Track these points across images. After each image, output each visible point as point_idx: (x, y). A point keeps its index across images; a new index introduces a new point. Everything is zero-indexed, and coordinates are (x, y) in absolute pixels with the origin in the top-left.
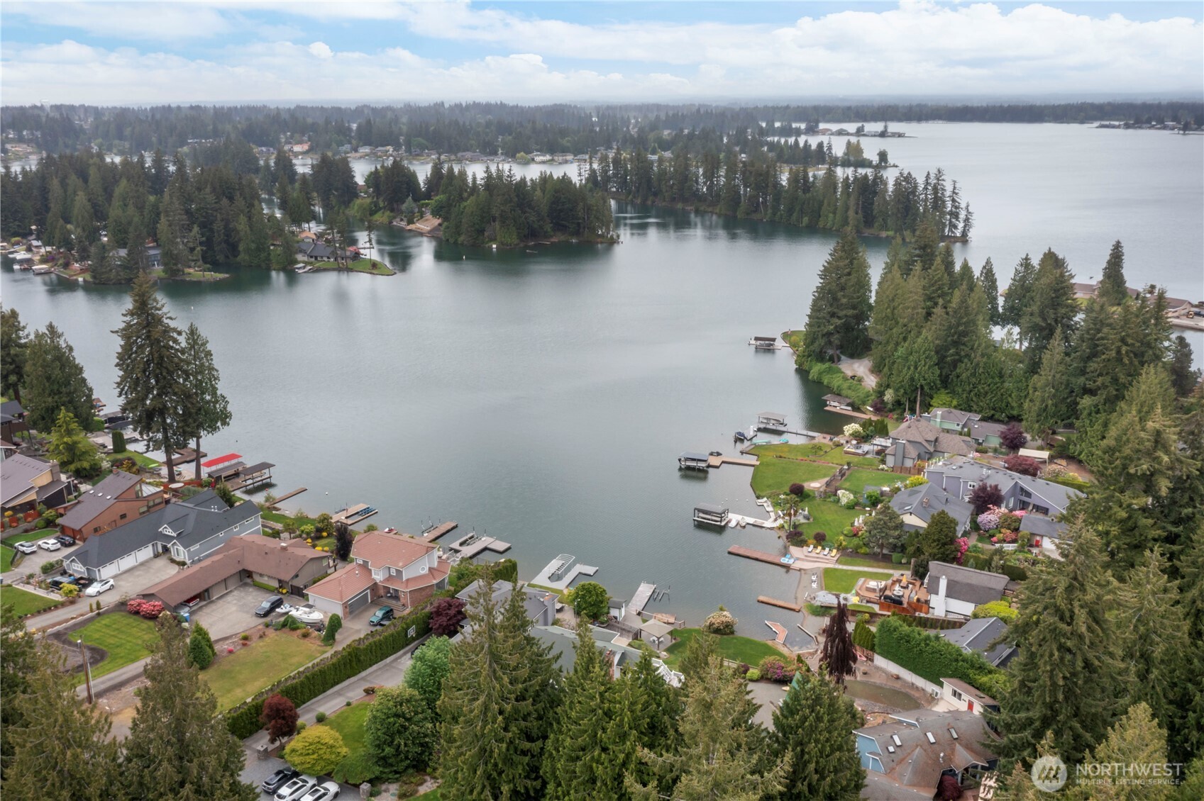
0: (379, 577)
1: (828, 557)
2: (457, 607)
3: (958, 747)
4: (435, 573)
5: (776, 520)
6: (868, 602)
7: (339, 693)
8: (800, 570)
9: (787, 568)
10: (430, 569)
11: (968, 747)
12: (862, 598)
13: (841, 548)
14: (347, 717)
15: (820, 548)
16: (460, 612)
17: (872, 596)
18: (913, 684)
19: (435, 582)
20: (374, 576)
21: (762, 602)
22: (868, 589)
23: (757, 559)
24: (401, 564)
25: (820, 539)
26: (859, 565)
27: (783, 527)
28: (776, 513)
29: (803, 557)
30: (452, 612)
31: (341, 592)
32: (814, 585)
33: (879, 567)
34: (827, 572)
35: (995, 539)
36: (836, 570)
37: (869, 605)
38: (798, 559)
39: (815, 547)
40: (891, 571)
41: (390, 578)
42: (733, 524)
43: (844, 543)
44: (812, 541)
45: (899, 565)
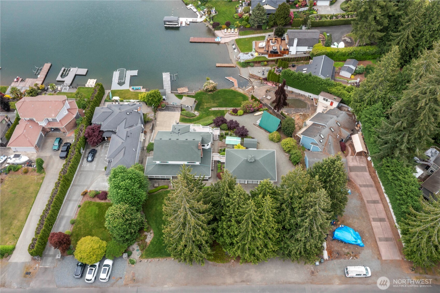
0: (43, 124)
1: (234, 33)
2: (98, 130)
3: (342, 129)
4: (72, 111)
5: (201, 17)
6: (262, 54)
7: (69, 200)
8: (225, 43)
9: (218, 43)
10: (68, 110)
11: (345, 128)
12: (259, 53)
13: (238, 27)
14: (85, 215)
15: (229, 29)
16: (100, 131)
17: (262, 51)
18: (299, 94)
19: (74, 116)
20: (40, 124)
21: (219, 67)
22: (260, 48)
23: (204, 43)
24: (53, 115)
25: (228, 25)
26: (249, 34)
27: (207, 20)
28: (200, 13)
29: (223, 36)
30: (96, 133)
31: (29, 141)
32: (236, 51)
33: (258, 33)
34: (238, 41)
35: (297, 5)
36: (240, 39)
37: (263, 55)
38: (221, 37)
39: (227, 29)
40: (263, 35)
41: (49, 122)
42: (184, 24)
43: (239, 25)
44: (224, 26)
45: (266, 31)
